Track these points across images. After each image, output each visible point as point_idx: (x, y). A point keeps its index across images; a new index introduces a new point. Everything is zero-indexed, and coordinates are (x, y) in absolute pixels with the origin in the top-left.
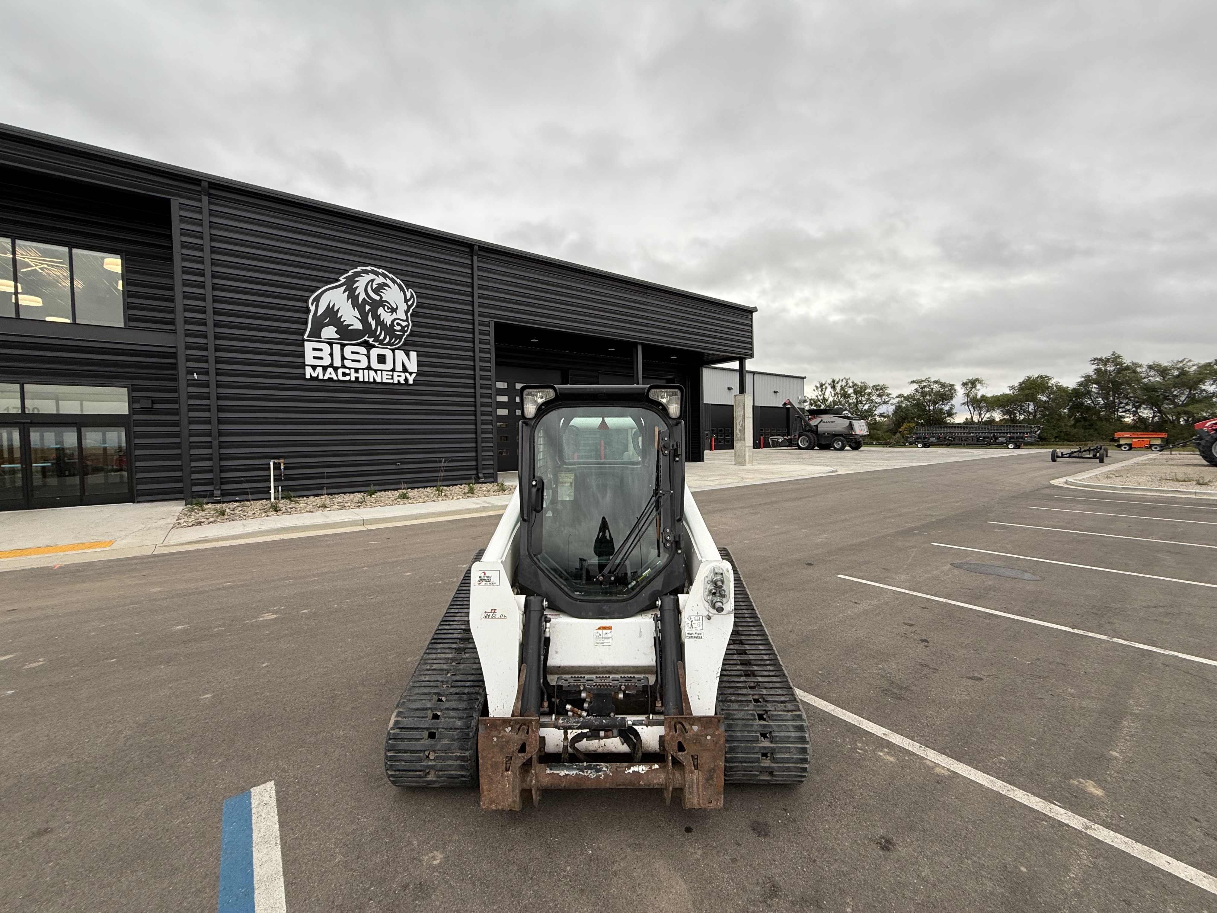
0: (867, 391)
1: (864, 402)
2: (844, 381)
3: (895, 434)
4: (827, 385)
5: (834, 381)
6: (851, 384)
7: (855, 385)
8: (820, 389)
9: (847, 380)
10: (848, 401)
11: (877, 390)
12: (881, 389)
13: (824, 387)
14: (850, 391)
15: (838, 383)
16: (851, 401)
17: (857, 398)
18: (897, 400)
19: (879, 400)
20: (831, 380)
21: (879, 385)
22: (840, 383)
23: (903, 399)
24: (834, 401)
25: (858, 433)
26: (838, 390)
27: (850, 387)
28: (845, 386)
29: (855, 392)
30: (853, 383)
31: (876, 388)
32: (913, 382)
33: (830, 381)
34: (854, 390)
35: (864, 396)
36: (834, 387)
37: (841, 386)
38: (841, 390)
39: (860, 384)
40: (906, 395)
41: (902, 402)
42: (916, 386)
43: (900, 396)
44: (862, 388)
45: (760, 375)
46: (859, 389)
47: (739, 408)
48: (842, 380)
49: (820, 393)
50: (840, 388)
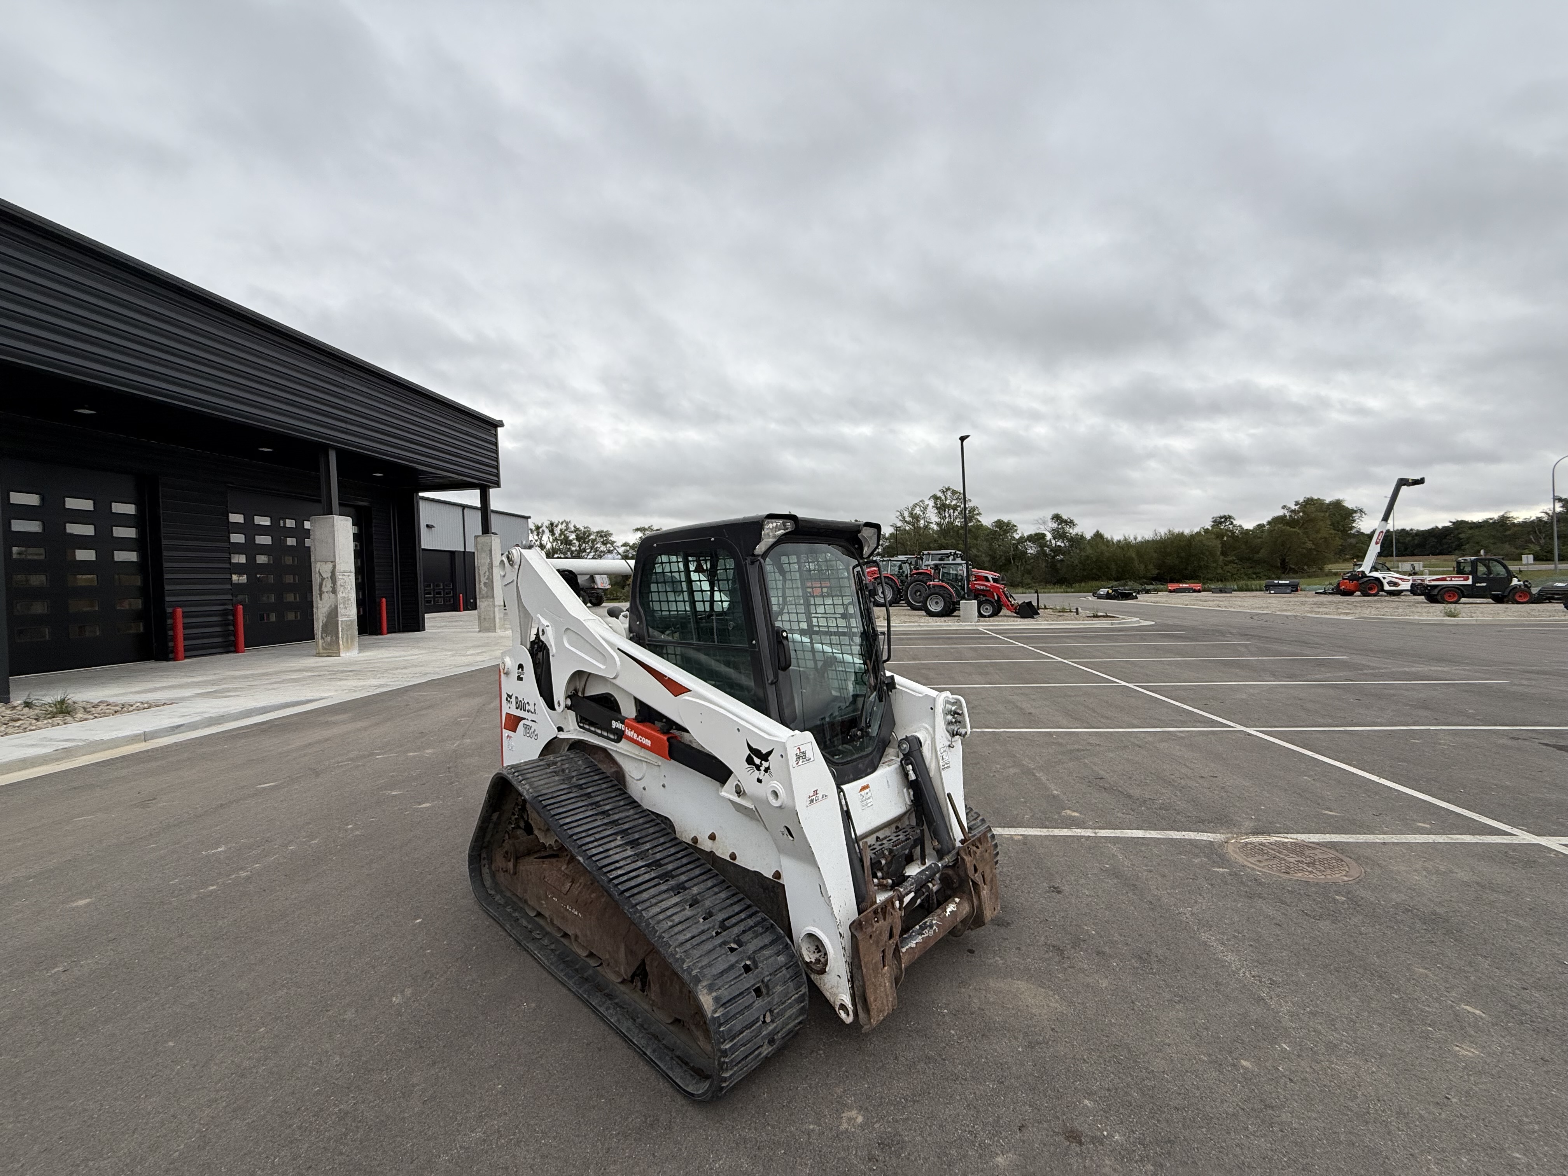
0: (592, 537)
1: (588, 551)
2: (564, 524)
3: (623, 587)
4: (544, 528)
5: (552, 524)
6: (573, 529)
7: (577, 529)
8: (535, 533)
9: (567, 523)
10: (570, 548)
11: (601, 536)
12: (605, 536)
13: (541, 530)
14: (572, 537)
15: (557, 526)
16: (573, 549)
17: (580, 546)
18: (623, 549)
19: (603, 548)
20: (549, 522)
21: (602, 532)
22: (560, 527)
23: (628, 548)
24: (553, 548)
25: (600, 587)
26: (557, 535)
27: (572, 532)
28: (566, 530)
29: (578, 538)
30: (575, 526)
31: (600, 534)
32: (637, 530)
33: (547, 523)
34: (577, 536)
35: (588, 543)
36: (552, 532)
37: (561, 530)
38: (560, 535)
39: (582, 529)
40: (631, 544)
41: (628, 551)
42: (639, 534)
43: (625, 545)
44: (585, 533)
45: (468, 509)
46: (582, 535)
47: (484, 555)
48: (562, 524)
49: (536, 538)
50: (559, 532)
